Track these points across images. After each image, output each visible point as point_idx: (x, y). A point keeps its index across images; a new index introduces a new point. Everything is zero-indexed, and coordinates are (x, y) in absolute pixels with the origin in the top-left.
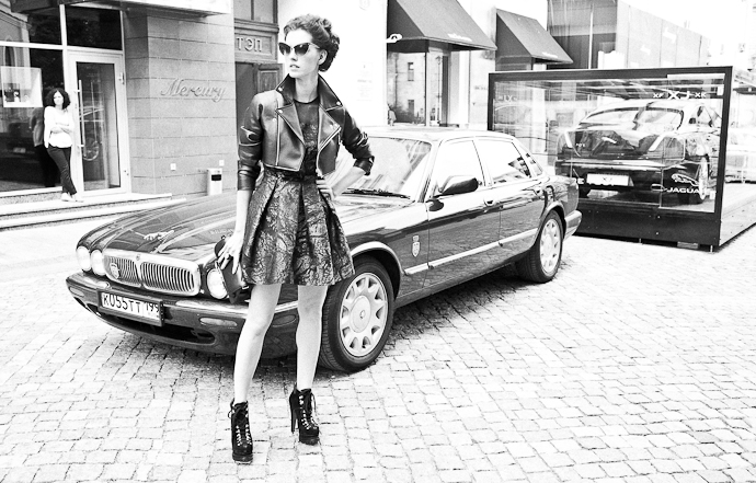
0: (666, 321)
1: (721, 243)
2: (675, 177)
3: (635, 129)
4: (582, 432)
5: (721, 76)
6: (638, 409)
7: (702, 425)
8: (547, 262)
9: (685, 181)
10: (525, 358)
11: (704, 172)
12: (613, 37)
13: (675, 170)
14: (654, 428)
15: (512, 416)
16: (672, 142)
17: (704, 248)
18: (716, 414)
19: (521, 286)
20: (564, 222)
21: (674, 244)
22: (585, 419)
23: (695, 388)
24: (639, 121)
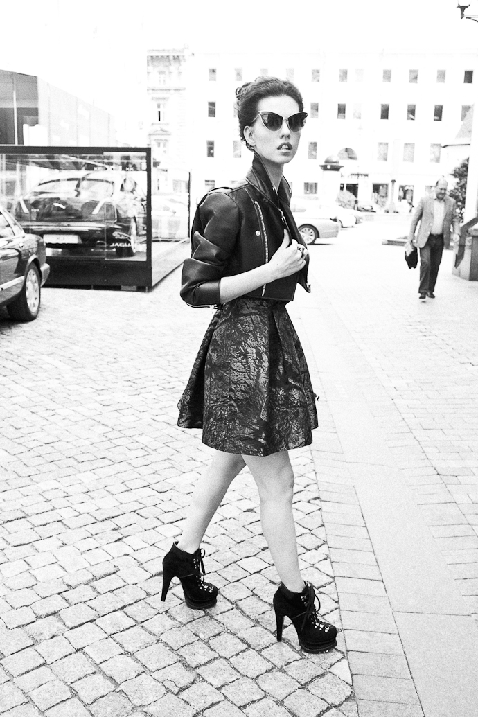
0: (129, 336)
1: (153, 284)
2: (115, 234)
3: (77, 196)
4: (99, 398)
5: (144, 154)
6: (130, 383)
7: (171, 386)
8: (32, 303)
9: (122, 237)
10: (42, 366)
11: (134, 231)
12: (35, 112)
13: (114, 230)
14: (142, 391)
15: (50, 397)
16: (109, 207)
17: (141, 289)
18: (176, 379)
19: (13, 324)
20: (40, 272)
21: (118, 288)
22: (99, 392)
23: (160, 369)
24: (79, 189)
